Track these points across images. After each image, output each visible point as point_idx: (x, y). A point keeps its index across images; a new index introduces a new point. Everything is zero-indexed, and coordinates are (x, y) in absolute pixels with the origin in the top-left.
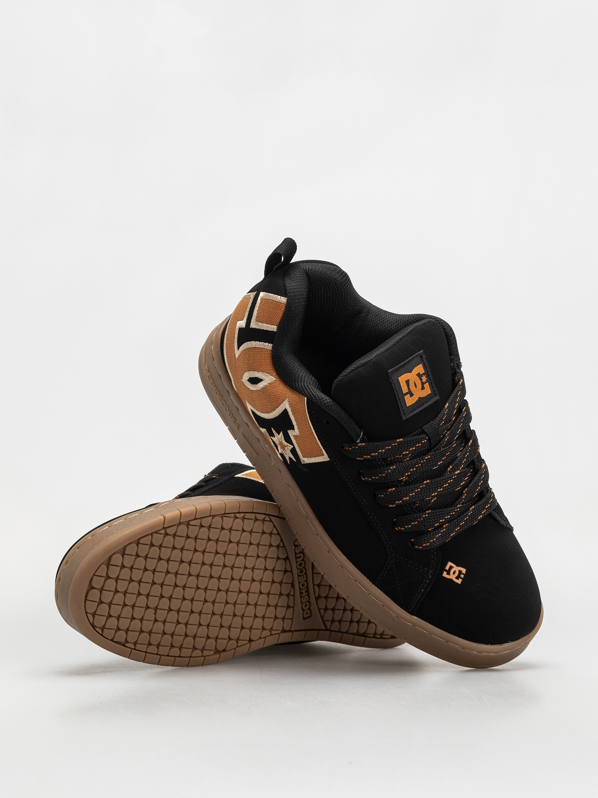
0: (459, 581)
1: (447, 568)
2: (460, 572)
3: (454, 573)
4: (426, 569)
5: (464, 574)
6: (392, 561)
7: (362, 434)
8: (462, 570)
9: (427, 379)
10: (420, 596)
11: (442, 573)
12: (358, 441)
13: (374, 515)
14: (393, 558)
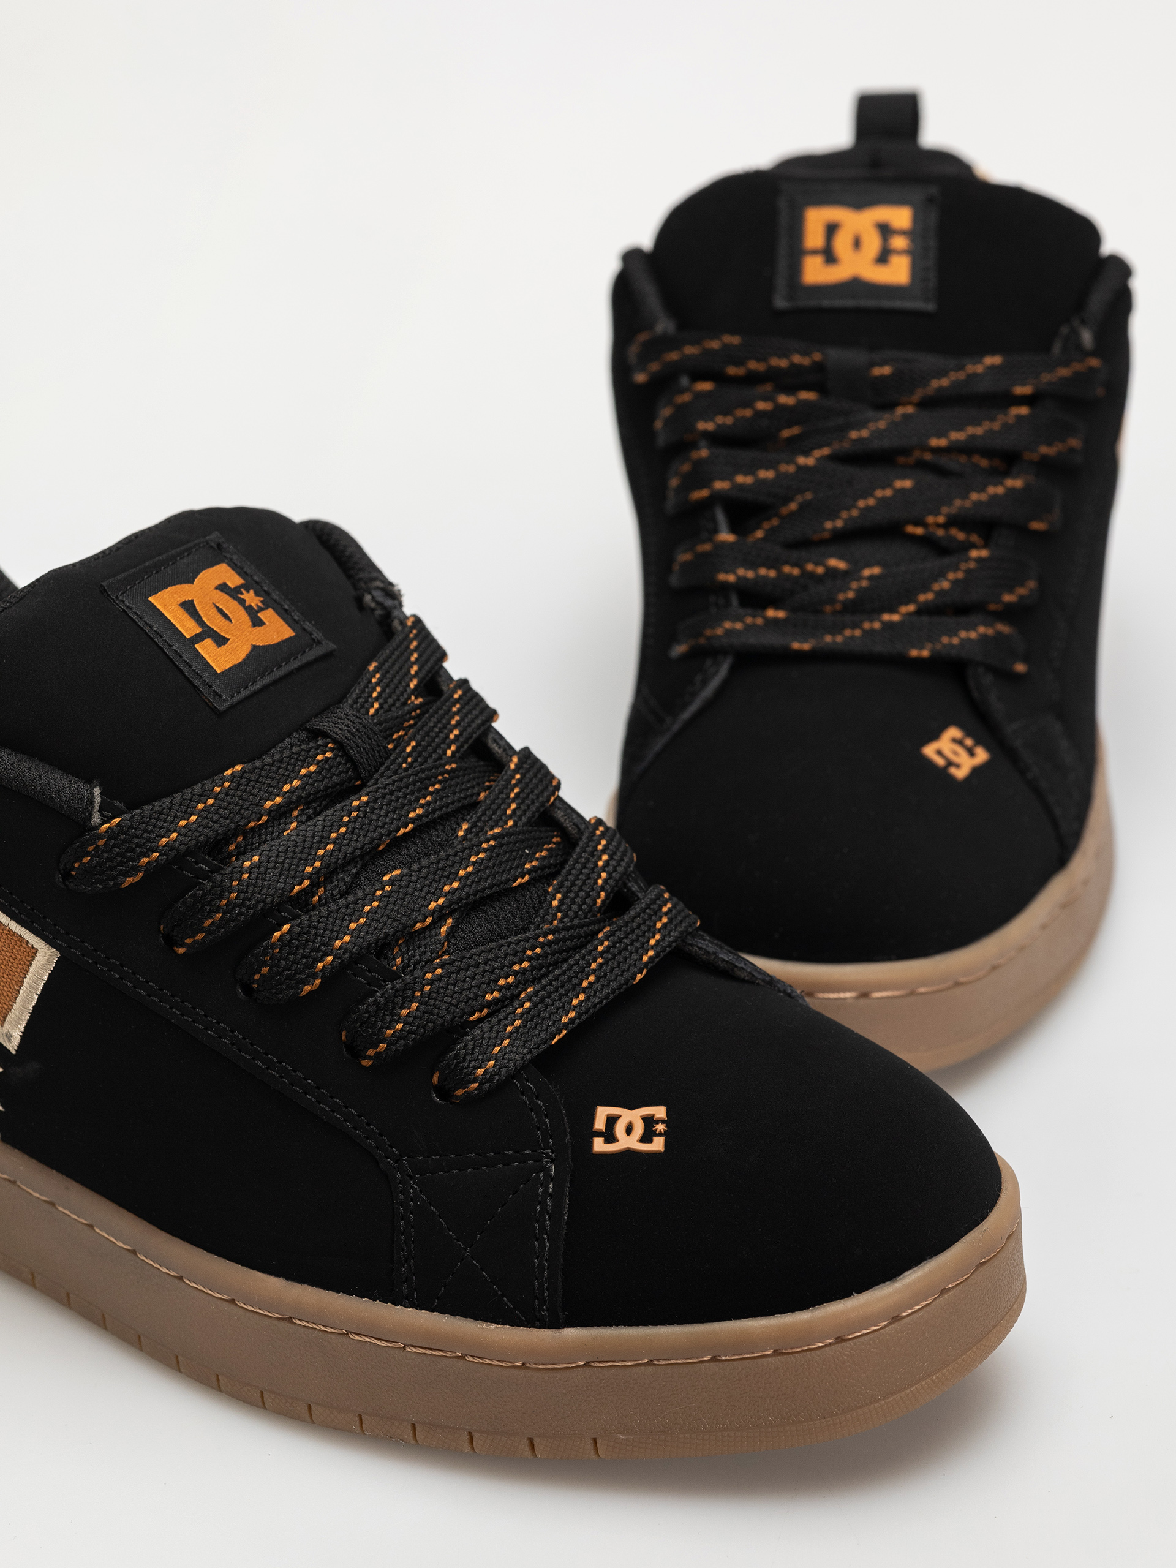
0: (658, 1145)
1: (600, 1124)
2: (649, 1121)
3: (629, 1130)
4: (528, 1152)
5: (663, 1121)
6: (412, 1187)
7: (97, 792)
8: (652, 1113)
9: (262, 599)
10: (548, 1244)
11: (591, 1144)
12: (96, 818)
13: (278, 1062)
14: (409, 1176)
